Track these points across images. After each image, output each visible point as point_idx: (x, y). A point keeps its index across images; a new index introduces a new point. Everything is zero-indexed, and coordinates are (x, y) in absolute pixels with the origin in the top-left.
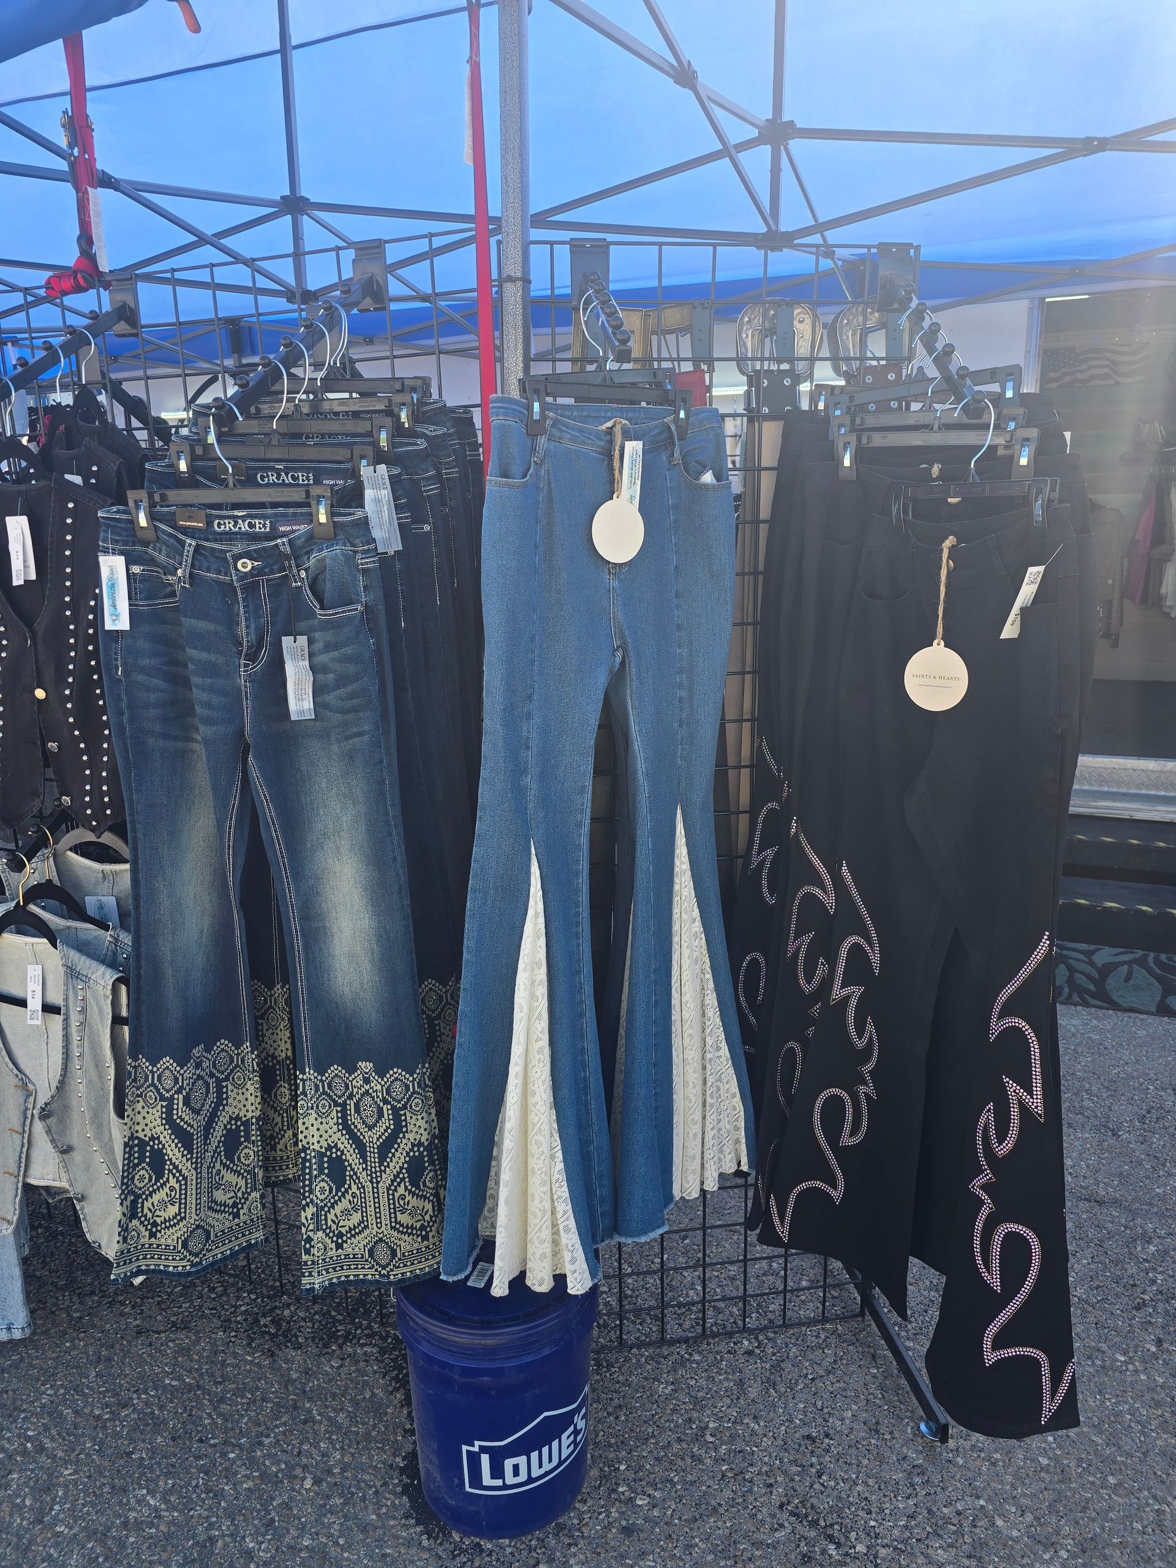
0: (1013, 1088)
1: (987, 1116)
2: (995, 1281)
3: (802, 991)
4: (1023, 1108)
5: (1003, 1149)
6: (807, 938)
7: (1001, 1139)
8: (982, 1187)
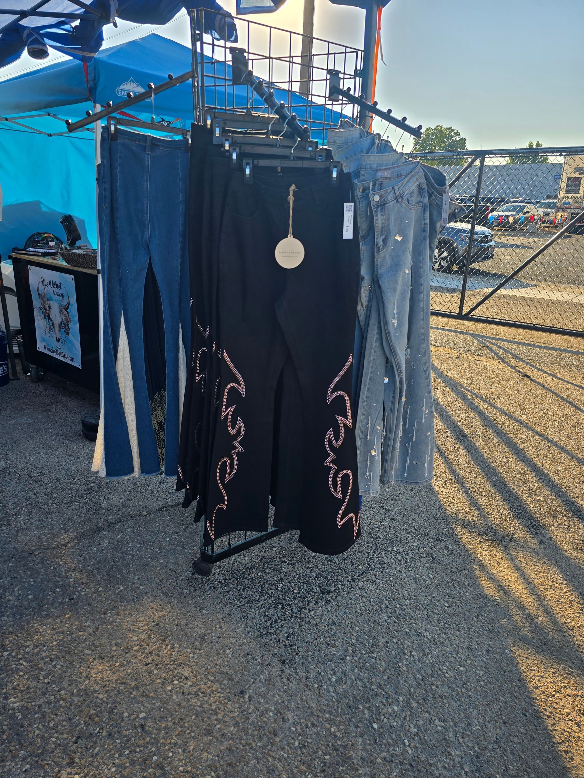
0: (340, 419)
1: (330, 434)
2: (339, 495)
3: (230, 434)
4: (345, 425)
5: (337, 445)
6: (231, 409)
7: (337, 440)
8: (330, 462)
